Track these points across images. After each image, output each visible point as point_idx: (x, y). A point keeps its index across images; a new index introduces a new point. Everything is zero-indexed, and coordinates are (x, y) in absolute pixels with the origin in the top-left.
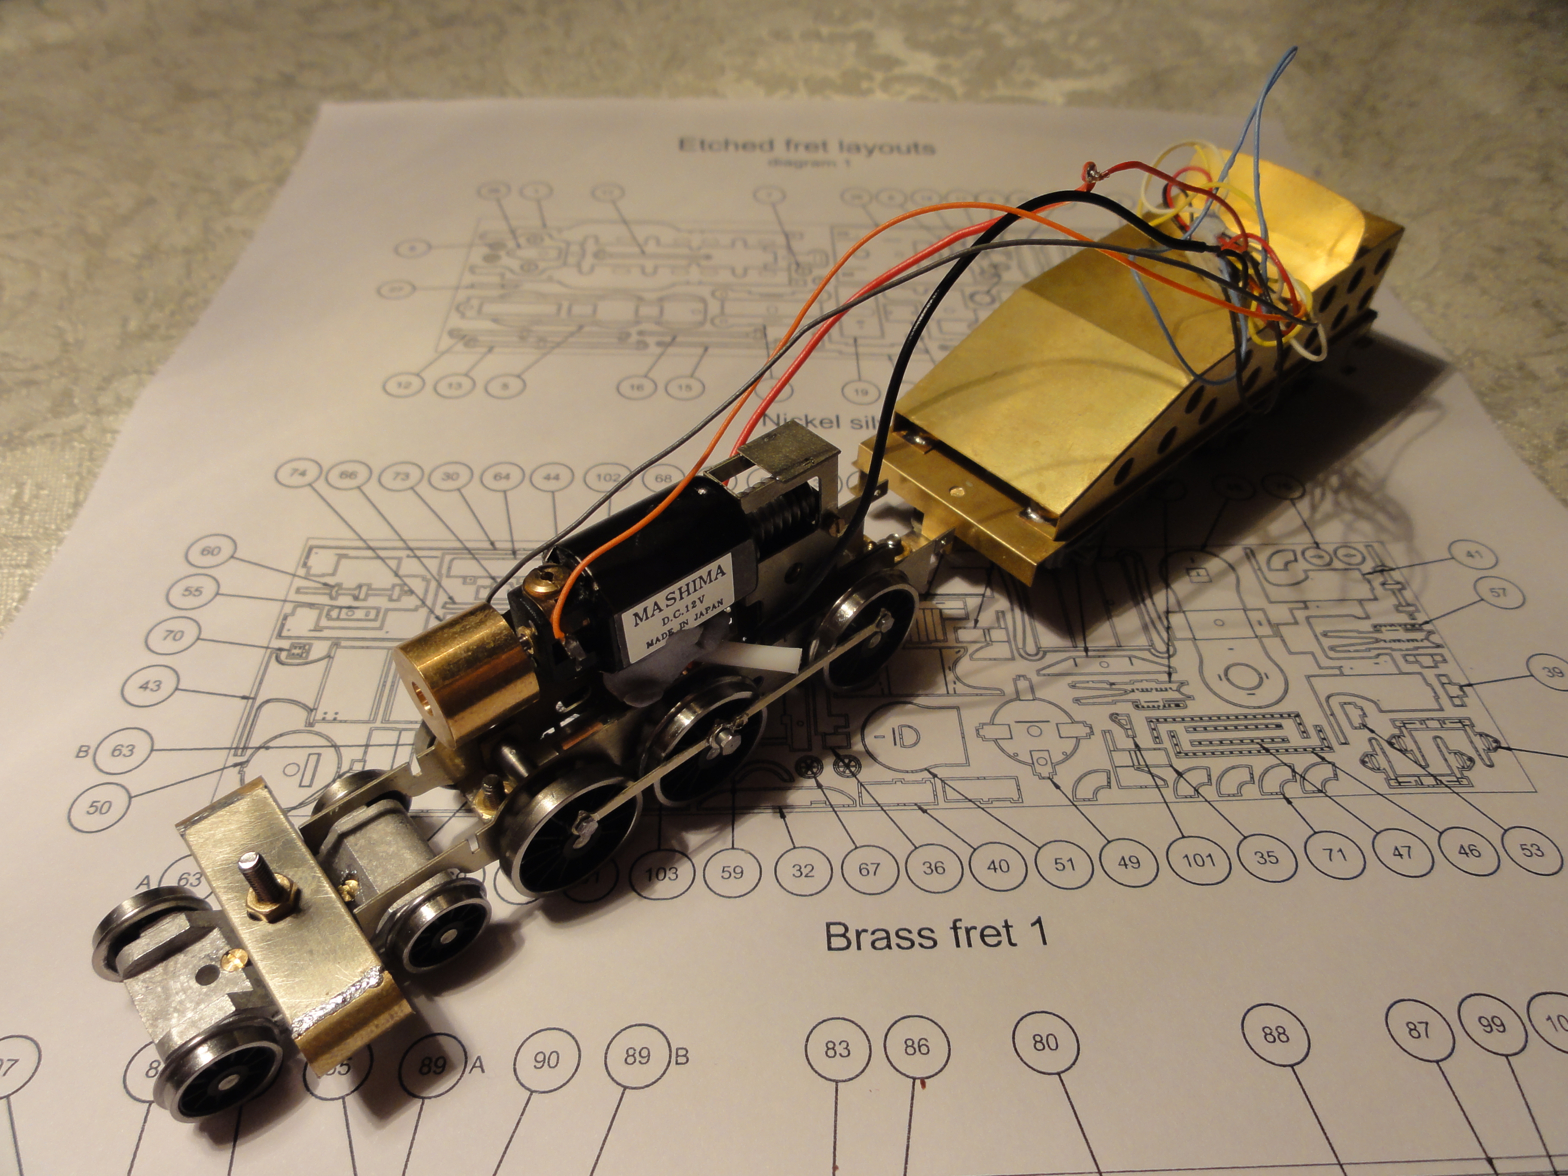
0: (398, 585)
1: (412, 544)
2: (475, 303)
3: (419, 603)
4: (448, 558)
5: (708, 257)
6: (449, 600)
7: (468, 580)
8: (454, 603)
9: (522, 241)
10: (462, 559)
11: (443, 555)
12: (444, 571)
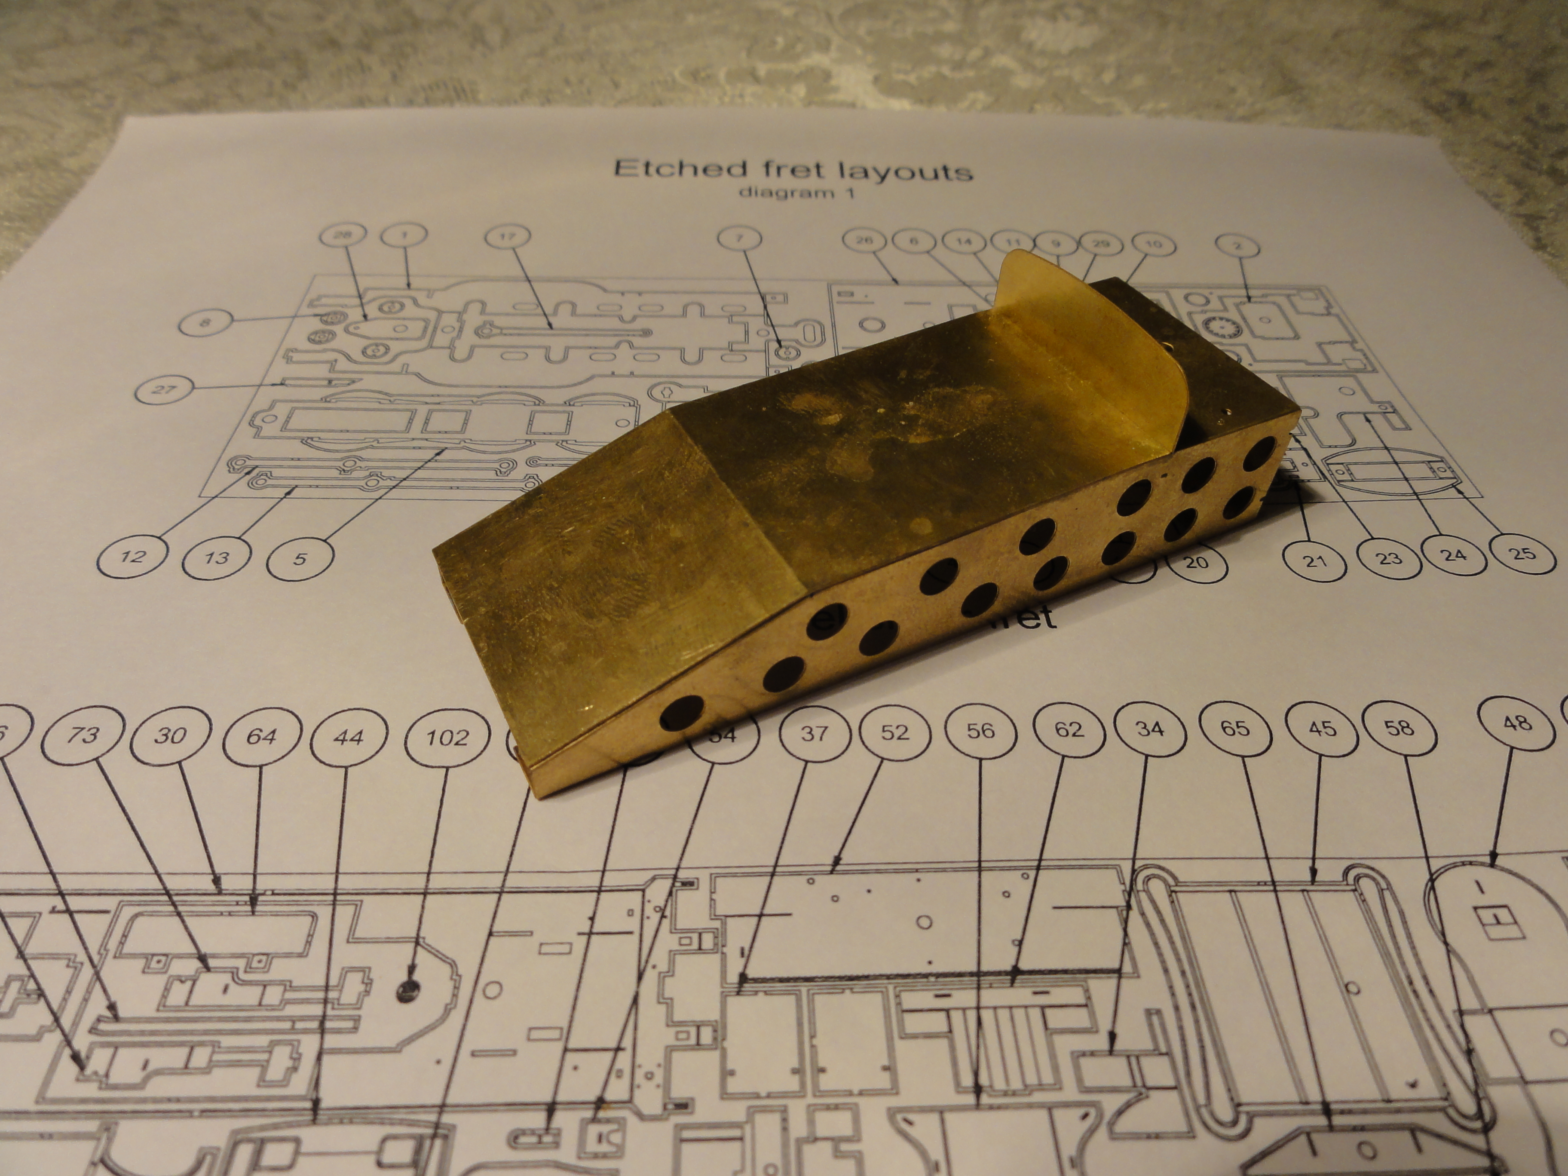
0: (20, 978)
1: (66, 883)
2: (281, 411)
3: (48, 1019)
4: (128, 912)
5: (647, 333)
6: (108, 1014)
7: (154, 964)
8: (116, 1018)
9: (372, 310)
10: (152, 914)
11: (120, 906)
12: (113, 945)
